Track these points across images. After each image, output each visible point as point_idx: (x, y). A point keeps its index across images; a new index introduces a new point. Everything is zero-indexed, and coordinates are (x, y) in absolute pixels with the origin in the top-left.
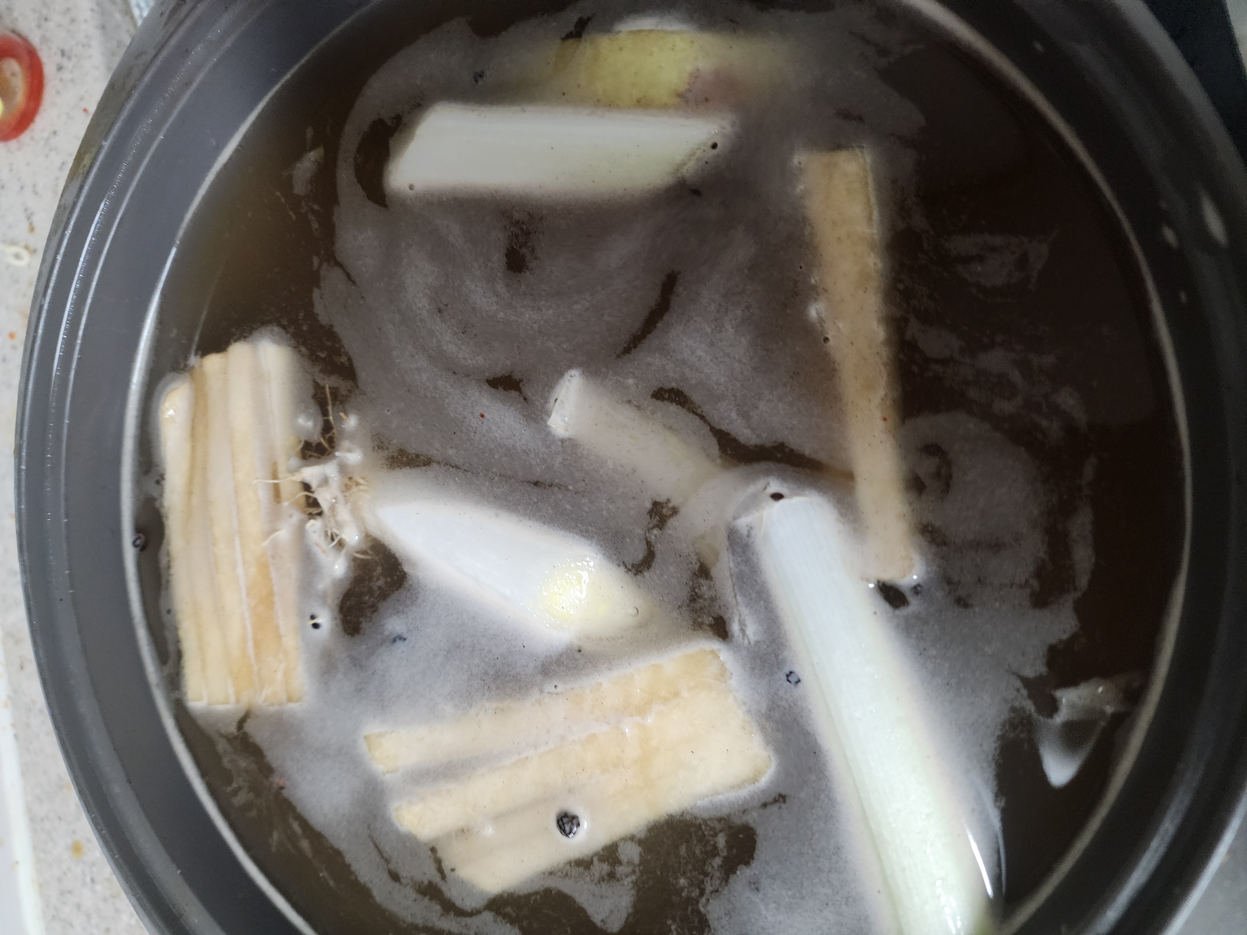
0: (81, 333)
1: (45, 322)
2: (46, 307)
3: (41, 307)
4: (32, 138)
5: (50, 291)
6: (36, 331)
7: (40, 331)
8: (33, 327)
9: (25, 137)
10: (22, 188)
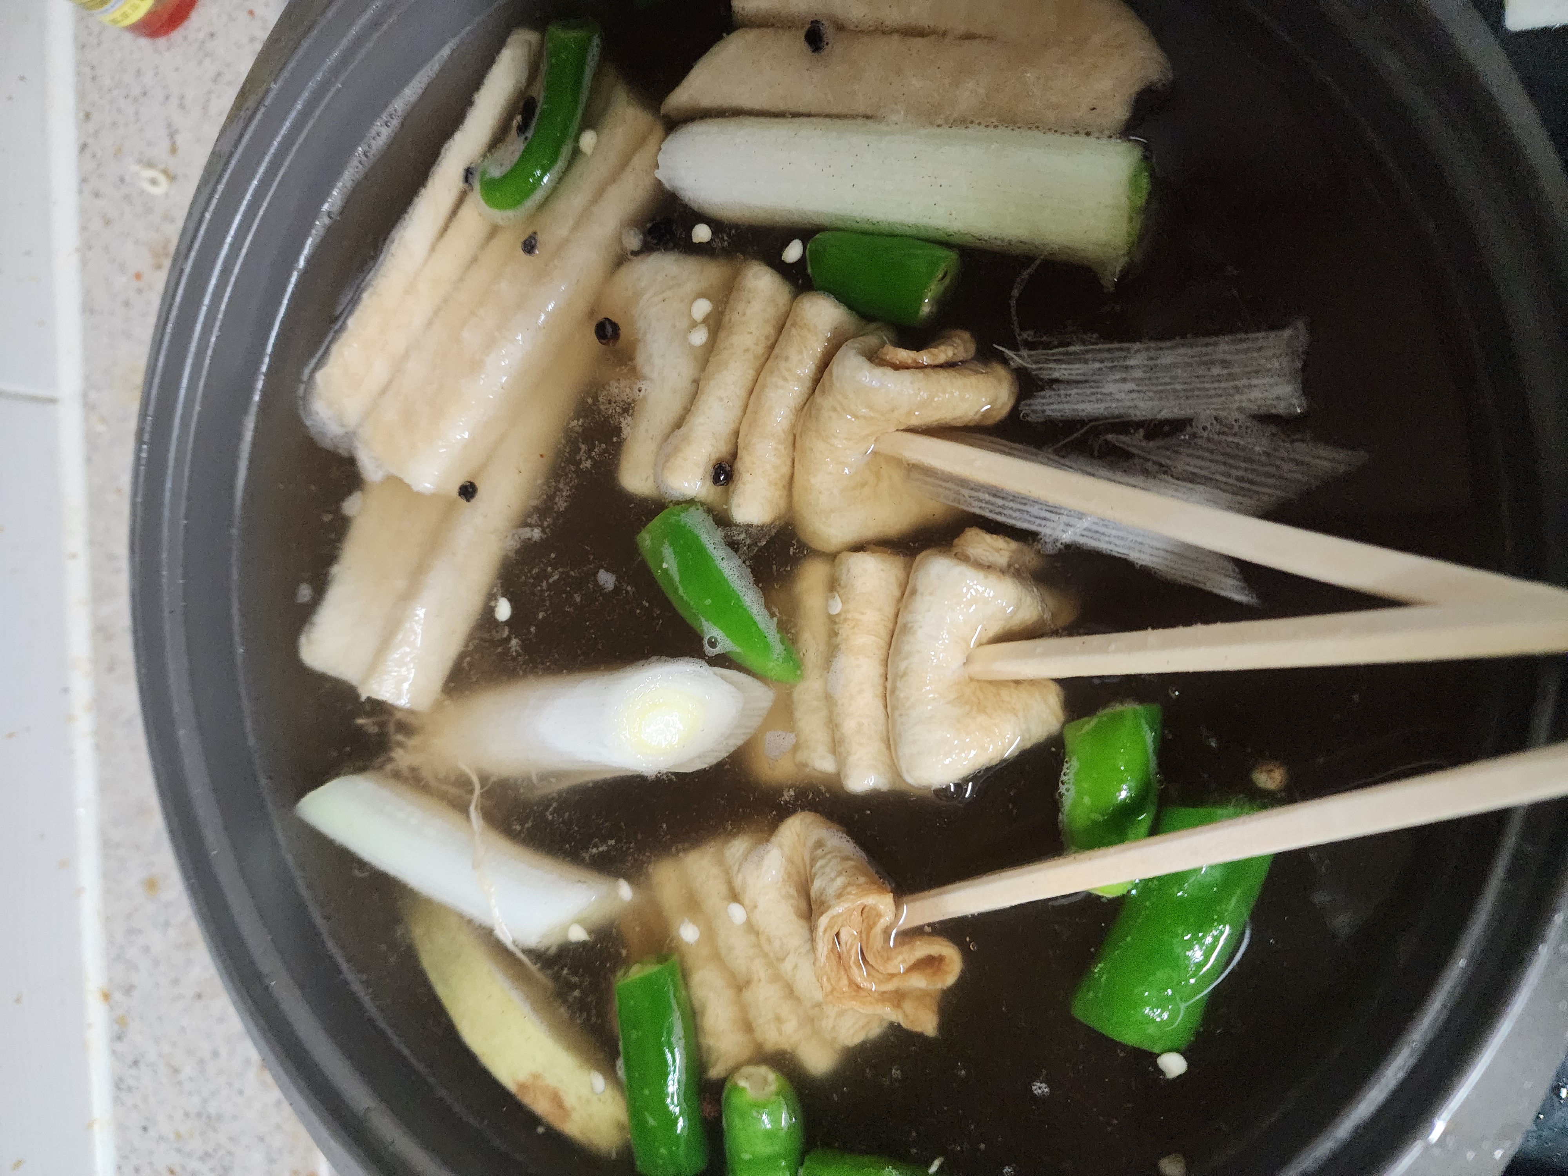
0: (223, 307)
1: (185, 290)
2: (187, 270)
3: (182, 271)
4: (185, 38)
5: (193, 254)
6: (173, 297)
7: (178, 299)
8: (170, 292)
9: (177, 35)
10: (167, 98)
